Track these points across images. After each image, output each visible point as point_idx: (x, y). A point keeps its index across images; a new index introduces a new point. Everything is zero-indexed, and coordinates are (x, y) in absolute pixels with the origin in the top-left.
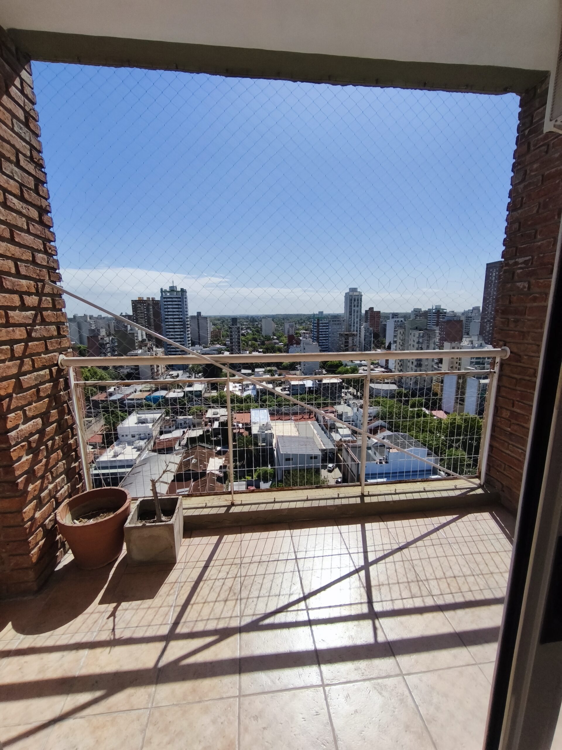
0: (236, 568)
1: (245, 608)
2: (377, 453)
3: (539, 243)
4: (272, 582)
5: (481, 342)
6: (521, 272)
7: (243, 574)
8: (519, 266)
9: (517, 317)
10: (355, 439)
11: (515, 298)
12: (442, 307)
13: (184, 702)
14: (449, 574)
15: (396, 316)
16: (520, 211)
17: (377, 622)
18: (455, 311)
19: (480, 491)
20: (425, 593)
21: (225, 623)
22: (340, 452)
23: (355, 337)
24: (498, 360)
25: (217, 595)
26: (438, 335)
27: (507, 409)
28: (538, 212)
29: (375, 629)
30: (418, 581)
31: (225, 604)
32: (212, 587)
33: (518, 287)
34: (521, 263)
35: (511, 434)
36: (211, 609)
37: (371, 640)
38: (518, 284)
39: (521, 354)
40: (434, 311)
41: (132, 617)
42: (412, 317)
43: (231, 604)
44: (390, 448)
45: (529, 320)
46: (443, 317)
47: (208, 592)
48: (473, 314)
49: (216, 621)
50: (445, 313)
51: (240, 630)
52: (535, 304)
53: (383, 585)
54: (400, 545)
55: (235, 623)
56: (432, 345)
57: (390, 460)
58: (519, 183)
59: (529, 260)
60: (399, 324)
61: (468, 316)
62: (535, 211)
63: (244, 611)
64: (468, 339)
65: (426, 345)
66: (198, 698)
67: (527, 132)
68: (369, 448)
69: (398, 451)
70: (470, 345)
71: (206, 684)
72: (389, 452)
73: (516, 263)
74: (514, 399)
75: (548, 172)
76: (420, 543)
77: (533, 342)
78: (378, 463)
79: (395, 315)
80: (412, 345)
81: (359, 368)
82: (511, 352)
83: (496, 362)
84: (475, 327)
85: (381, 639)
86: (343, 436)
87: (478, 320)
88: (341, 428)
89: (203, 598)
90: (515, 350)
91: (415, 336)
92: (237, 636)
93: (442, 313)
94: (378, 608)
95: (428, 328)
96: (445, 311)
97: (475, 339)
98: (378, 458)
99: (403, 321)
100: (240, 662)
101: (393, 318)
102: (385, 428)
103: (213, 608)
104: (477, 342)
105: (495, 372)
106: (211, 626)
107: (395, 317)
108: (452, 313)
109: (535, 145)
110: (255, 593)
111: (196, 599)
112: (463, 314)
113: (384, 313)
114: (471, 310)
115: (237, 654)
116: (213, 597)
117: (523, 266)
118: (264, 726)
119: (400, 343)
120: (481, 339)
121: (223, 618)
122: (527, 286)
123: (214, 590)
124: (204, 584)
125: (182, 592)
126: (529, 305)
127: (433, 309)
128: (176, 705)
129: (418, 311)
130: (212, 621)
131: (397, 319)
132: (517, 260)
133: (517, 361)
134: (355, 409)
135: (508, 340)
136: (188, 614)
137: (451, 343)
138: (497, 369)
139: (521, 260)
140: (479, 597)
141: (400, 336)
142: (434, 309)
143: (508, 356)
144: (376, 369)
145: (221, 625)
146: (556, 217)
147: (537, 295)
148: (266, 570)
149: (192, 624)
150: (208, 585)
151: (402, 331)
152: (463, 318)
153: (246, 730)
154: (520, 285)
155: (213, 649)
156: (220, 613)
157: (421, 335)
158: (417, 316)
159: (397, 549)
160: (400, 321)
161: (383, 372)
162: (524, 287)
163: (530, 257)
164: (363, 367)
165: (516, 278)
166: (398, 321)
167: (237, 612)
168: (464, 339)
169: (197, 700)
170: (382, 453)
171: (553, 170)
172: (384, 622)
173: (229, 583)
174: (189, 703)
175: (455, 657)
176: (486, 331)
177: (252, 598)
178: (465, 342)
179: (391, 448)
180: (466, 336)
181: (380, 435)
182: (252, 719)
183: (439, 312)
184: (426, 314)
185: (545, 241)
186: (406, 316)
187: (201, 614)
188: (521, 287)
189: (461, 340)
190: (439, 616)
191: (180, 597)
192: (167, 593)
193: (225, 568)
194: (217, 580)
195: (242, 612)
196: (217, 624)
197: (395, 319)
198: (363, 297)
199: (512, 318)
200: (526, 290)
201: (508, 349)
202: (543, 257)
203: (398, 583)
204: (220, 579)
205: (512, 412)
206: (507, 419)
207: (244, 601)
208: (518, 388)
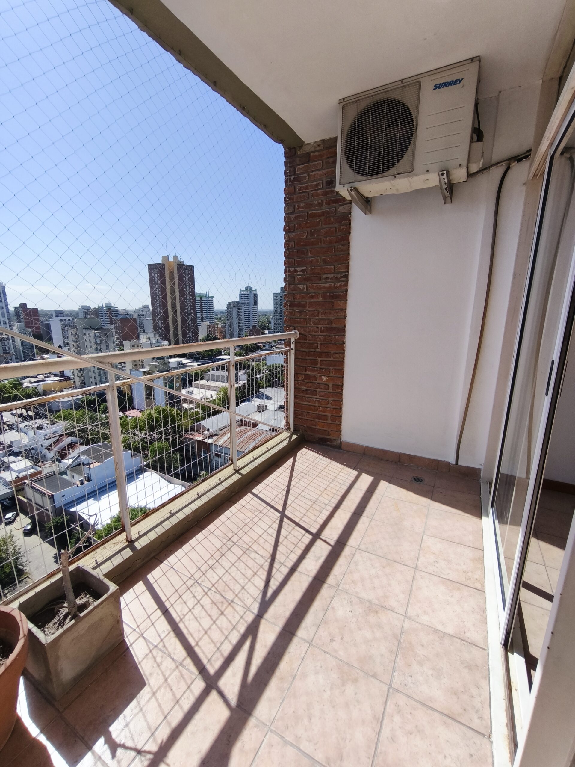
0: (196, 587)
1: (243, 602)
2: (75, 475)
3: (311, 259)
4: (239, 570)
5: (157, 338)
6: (300, 278)
7: (210, 586)
8: (298, 273)
9: (300, 309)
10: (40, 469)
11: (298, 295)
12: (113, 305)
13: (286, 692)
14: (322, 489)
15: (62, 314)
16: (294, 234)
17: (321, 537)
18: (127, 309)
19: (294, 437)
20: (323, 506)
21: (243, 624)
22: (21, 492)
23: (6, 343)
24: (293, 340)
25: (208, 618)
26: (114, 333)
27: (302, 374)
28: (307, 237)
29: (325, 541)
30: (314, 503)
31: (225, 615)
32: (196, 618)
33: (300, 288)
34: (300, 271)
35: (307, 390)
36: (218, 630)
37: (330, 548)
38: (299, 286)
39: (307, 334)
40: (105, 309)
41: (146, 720)
42: (81, 316)
43: (229, 611)
44: (89, 464)
45: (309, 311)
46: (116, 315)
47: (197, 624)
48: (144, 313)
49: (235, 631)
50: (117, 311)
51: (259, 616)
52: (312, 300)
53: (302, 517)
54: (286, 490)
55: (250, 618)
56: (111, 345)
57: (93, 477)
58: (291, 213)
59: (305, 270)
60: (66, 323)
61: (141, 313)
62: (305, 237)
63: (245, 605)
64: (145, 336)
65: (105, 345)
66: (290, 678)
67: (292, 178)
68: (62, 473)
69: (100, 464)
70: (148, 342)
71: (284, 666)
72: (90, 468)
73: (296, 271)
74: (306, 366)
75: (311, 212)
76: (293, 483)
77: (314, 326)
78: (79, 485)
79: (59, 313)
80: (89, 346)
81: (23, 381)
82: (300, 334)
83: (292, 342)
84: (149, 325)
85: (332, 543)
86: (19, 472)
87: (150, 317)
88: (14, 462)
89: (199, 631)
90: (303, 332)
91: (90, 336)
92: (263, 622)
93: (114, 311)
94: (314, 531)
95: (102, 327)
96: (116, 309)
97: (151, 335)
98: (77, 479)
99: (71, 319)
100: (285, 630)
101: (57, 316)
102: (77, 443)
103: (219, 628)
104: (154, 339)
105: (292, 349)
106: (235, 638)
107: (59, 315)
108: (124, 311)
109: (300, 190)
110: (237, 588)
111: (194, 638)
112: (135, 312)
113: (42, 310)
114: (141, 308)
115: (278, 629)
116: (206, 622)
117: (301, 273)
118: (340, 638)
119: (74, 345)
120: (157, 335)
121: (237, 624)
122: (306, 288)
123: (200, 618)
124: (184, 623)
125: (171, 649)
126: (308, 301)
127: (103, 307)
128: (283, 700)
129: (87, 308)
130: (231, 634)
131: (63, 318)
132: (296, 268)
133: (305, 339)
134: (31, 433)
135: (295, 325)
136: (204, 653)
137: (130, 341)
138: (293, 346)
139: (299, 269)
140: (343, 491)
141: (72, 337)
142: (105, 307)
143: (298, 337)
144: (47, 379)
145: (242, 629)
146: (320, 244)
147: (313, 294)
148: (224, 568)
149: (218, 654)
150: (189, 620)
151: (73, 331)
152: (135, 316)
153: (336, 651)
154: (301, 286)
155: (258, 646)
156: (229, 623)
157: (98, 334)
158: (86, 313)
159: (286, 493)
160: (67, 320)
161: (60, 381)
162: (304, 288)
163: (305, 268)
164: (28, 380)
165: (296, 281)
166: (65, 320)
167: (241, 610)
168: (141, 337)
169: (291, 680)
170: (80, 473)
171: (314, 212)
172: (325, 534)
173: (206, 601)
174: (289, 688)
175: (363, 523)
176: (159, 328)
177: (239, 592)
178: (143, 339)
179: (92, 463)
180: (143, 334)
181: (74, 453)
182: (331, 643)
183: (111, 311)
184: (97, 312)
185: (314, 259)
186: (73, 314)
187: (215, 641)
188: (302, 288)
189: (138, 338)
190: (339, 512)
191: (174, 653)
192: (155, 665)
193: (187, 596)
194: (192, 610)
195: (245, 607)
196: (239, 631)
197: (60, 318)
198: (6, 289)
199: (297, 309)
200: (305, 290)
201: (297, 331)
202: (315, 268)
203: (308, 511)
204: (194, 606)
205: (305, 375)
206: (303, 381)
207: (236, 600)
208: (308, 358)
